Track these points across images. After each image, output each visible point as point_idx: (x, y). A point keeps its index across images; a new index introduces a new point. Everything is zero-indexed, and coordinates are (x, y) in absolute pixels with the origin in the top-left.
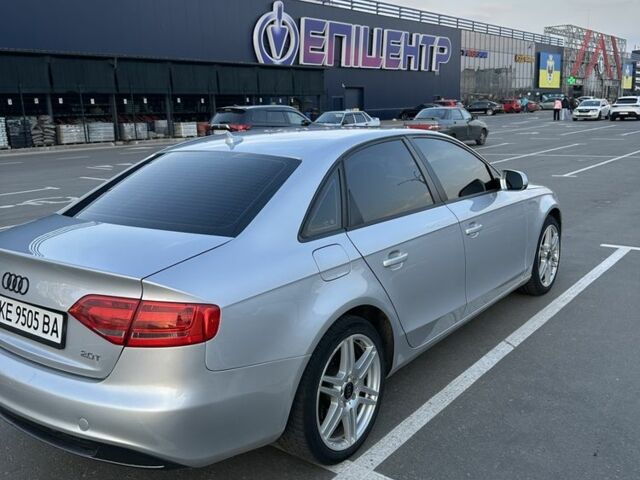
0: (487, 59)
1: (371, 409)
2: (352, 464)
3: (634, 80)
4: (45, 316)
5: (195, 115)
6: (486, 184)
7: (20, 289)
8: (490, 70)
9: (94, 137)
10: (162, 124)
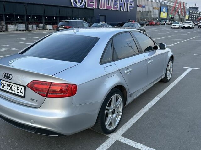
0: (145, 8)
1: (120, 117)
2: (114, 134)
3: (189, 16)
4: (18, 87)
5: (52, 23)
6: (153, 47)
7: (9, 78)
8: (146, 11)
9: (19, 29)
10: (41, 25)
